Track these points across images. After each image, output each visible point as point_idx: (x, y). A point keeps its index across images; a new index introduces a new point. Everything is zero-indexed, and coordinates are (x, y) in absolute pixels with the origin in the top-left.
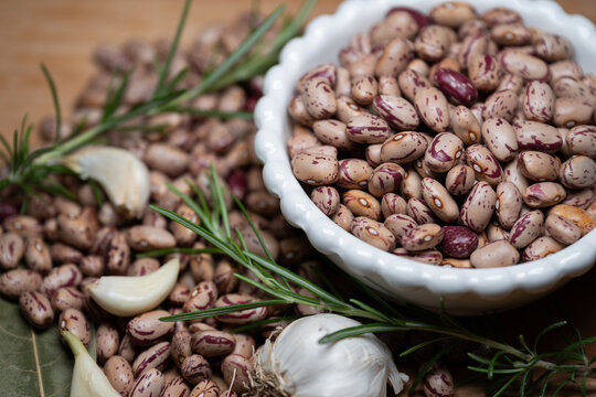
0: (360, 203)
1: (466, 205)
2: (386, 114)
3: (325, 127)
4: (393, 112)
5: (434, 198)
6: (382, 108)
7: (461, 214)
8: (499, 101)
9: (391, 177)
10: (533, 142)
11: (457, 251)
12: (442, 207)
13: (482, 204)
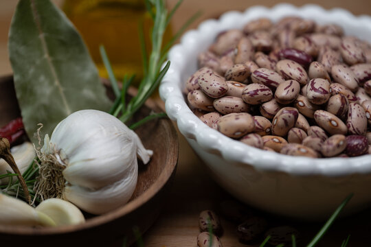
0: (274, 141)
1: (349, 120)
2: (264, 80)
3: (225, 102)
4: (269, 78)
5: (330, 121)
6: (261, 76)
7: (349, 127)
8: (329, 57)
9: (291, 115)
10: (366, 75)
11: (358, 149)
12: (338, 125)
13: (360, 116)
